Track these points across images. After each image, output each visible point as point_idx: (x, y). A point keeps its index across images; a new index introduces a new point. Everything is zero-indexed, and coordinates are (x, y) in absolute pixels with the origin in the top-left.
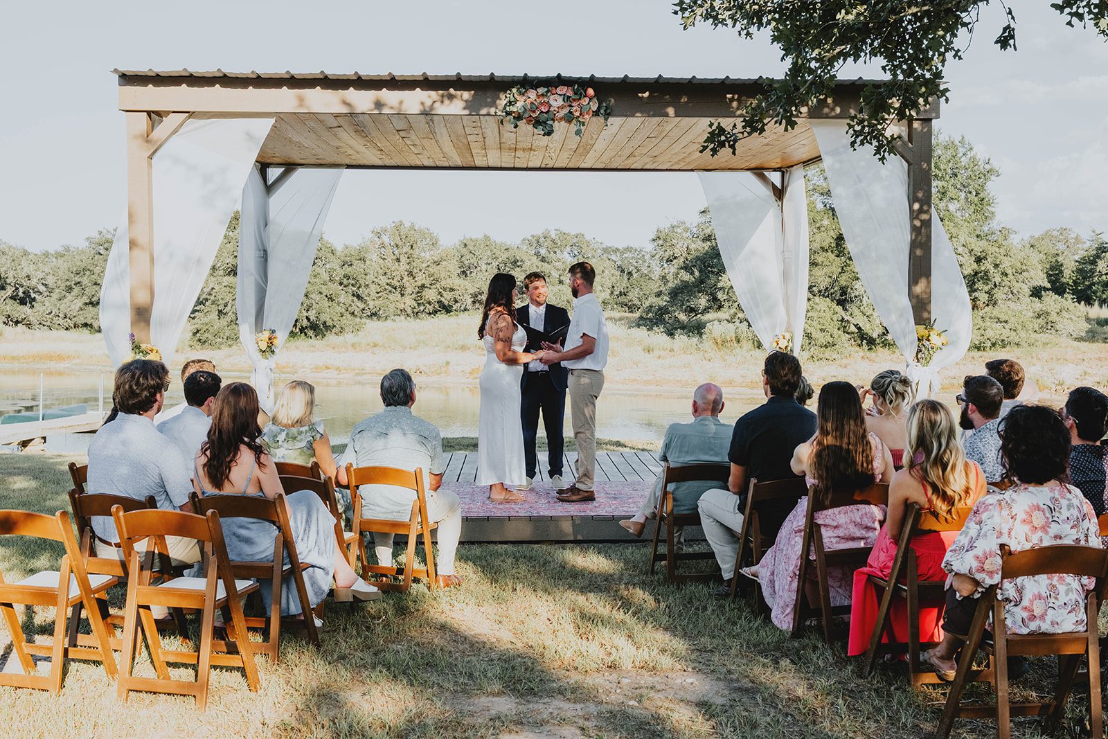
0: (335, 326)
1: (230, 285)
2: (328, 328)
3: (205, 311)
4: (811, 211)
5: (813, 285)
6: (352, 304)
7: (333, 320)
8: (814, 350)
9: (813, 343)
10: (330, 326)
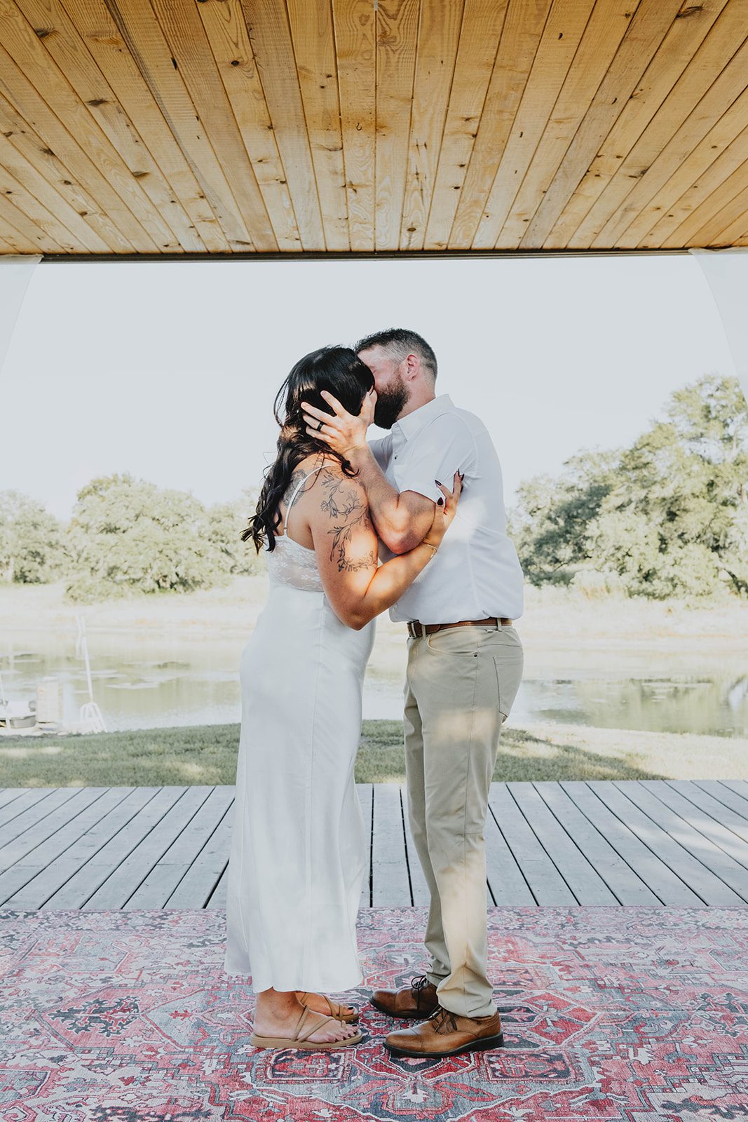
0: (203, 581)
1: (102, 542)
2: (196, 583)
3: (78, 568)
4: (681, 457)
5: (685, 531)
6: (222, 560)
7: (201, 576)
8: (690, 599)
9: (688, 591)
10: (199, 581)
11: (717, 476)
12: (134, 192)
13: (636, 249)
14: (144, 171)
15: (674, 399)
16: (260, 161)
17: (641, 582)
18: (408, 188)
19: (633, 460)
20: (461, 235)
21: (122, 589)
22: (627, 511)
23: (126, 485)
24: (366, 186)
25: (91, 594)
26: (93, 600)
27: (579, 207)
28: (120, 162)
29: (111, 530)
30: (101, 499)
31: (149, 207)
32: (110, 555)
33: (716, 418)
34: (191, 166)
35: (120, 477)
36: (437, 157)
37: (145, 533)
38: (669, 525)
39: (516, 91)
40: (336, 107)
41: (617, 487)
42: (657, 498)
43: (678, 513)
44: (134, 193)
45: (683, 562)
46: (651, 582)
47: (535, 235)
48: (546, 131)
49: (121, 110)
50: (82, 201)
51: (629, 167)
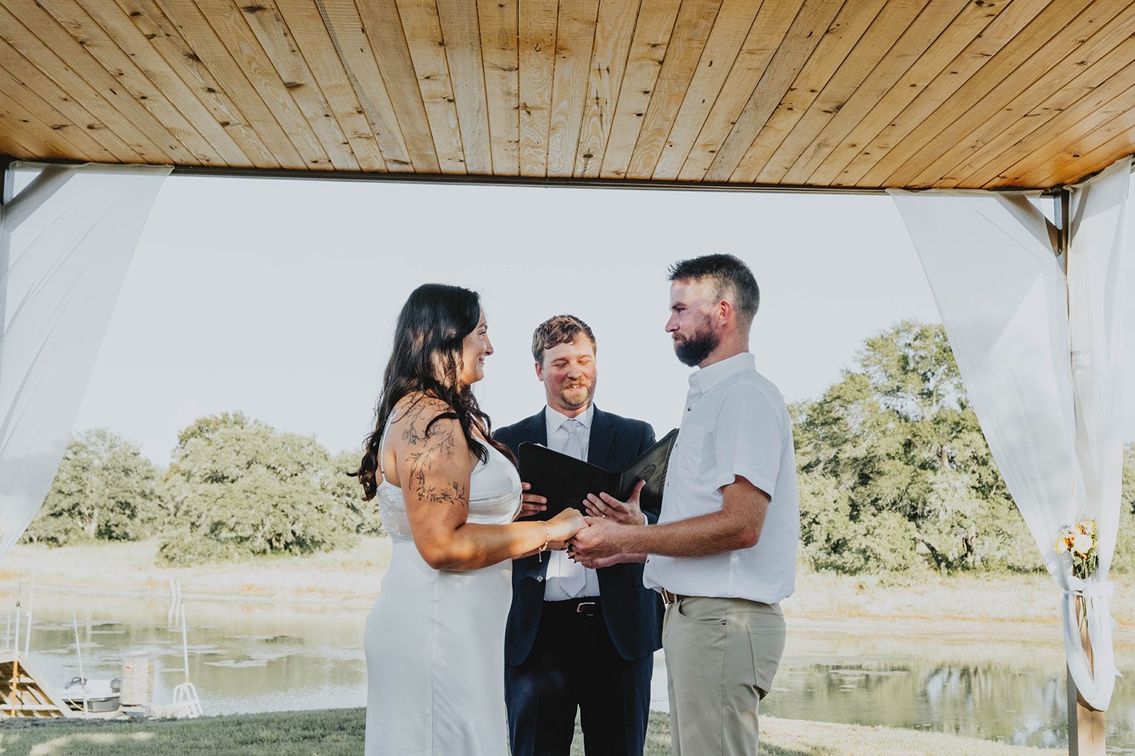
0: (324, 542)
1: (206, 493)
2: (316, 543)
3: (176, 523)
4: (875, 412)
5: (879, 497)
6: (346, 517)
7: (322, 535)
8: (884, 574)
9: (882, 565)
10: (318, 541)
11: (915, 436)
12: (285, 103)
13: (829, 187)
14: (298, 82)
15: (868, 347)
16: (428, 78)
17: (829, 554)
18: (586, 113)
19: (823, 414)
20: (641, 164)
21: (227, 548)
22: (815, 472)
23: (237, 427)
24: (542, 109)
25: (190, 553)
26: (192, 561)
27: (770, 140)
28: (274, 71)
29: (217, 478)
30: (207, 442)
31: (300, 120)
32: (214, 508)
33: (914, 370)
34: (352, 80)
35: (231, 417)
36: (619, 83)
37: (258, 483)
38: (861, 489)
39: (707, 19)
40: (514, 26)
41: (804, 444)
42: (848, 458)
43: (871, 475)
44: (284, 105)
45: (877, 532)
46: (841, 554)
47: (722, 167)
48: (737, 61)
49: (280, 18)
50: (225, 110)
51: (824, 101)
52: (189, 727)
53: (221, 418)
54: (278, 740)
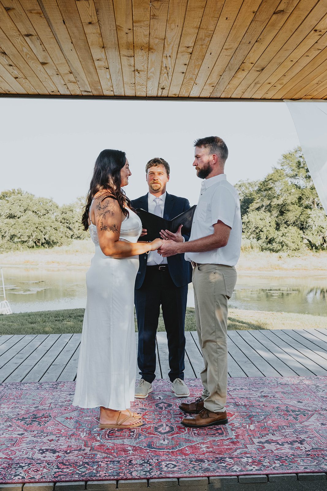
0: (58, 242)
1: (7, 223)
2: (55, 243)
4: (287, 185)
5: (288, 220)
6: (67, 232)
7: (57, 240)
8: (289, 252)
9: (289, 248)
10: (55, 242)
11: (303, 195)
12: (40, 70)
13: (261, 99)
14: (46, 62)
15: (283, 158)
16: (98, 60)
17: (267, 244)
18: (162, 72)
19: (264, 186)
20: (184, 91)
21: (18, 246)
22: (261, 210)
23: (20, 195)
24: (144, 71)
25: (2, 248)
26: (3, 251)
27: (236, 82)
28: (36, 58)
29: (12, 217)
30: (7, 202)
31: (46, 76)
32: (11, 229)
33: (303, 168)
34: (67, 61)
35: (16, 191)
36: (175, 61)
37: (29, 219)
38: (281, 217)
39: (209, 38)
40: (132, 41)
41: (257, 199)
42: (275, 204)
43: (285, 211)
44: (40, 71)
45: (287, 235)
46: (272, 244)
47: (217, 92)
48: (221, 52)
49: (39, 38)
50: (16, 72)
51: (257, 67)
52: (9, 317)
53: (12, 191)
54: (45, 321)
